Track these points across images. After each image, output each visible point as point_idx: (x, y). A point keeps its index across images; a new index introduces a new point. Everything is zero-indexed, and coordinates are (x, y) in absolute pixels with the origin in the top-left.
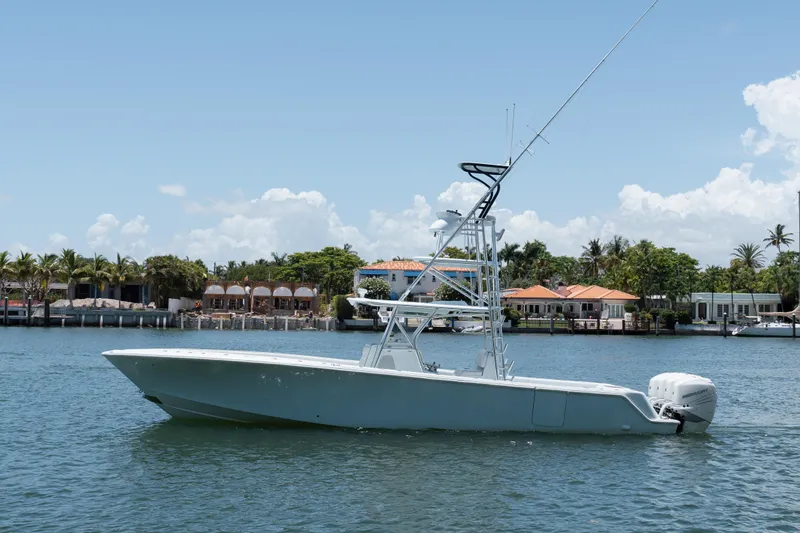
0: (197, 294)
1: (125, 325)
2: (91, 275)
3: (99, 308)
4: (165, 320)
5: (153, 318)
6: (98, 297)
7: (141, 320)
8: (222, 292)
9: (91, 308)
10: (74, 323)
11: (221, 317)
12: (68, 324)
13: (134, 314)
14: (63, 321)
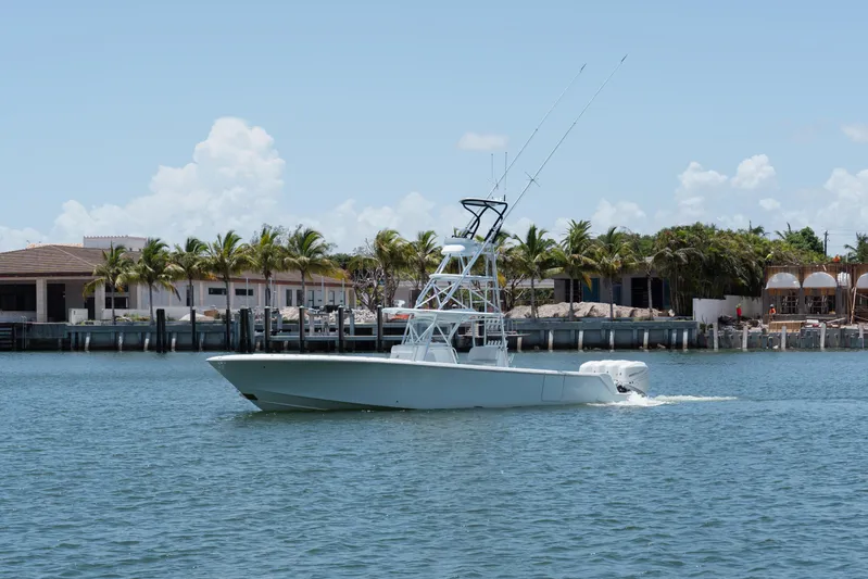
0: (754, 289)
1: (618, 346)
2: (564, 264)
3: (578, 319)
4: (685, 335)
5: (667, 332)
7: (646, 335)
8: (796, 284)
9: (565, 319)
10: (536, 344)
11: (785, 328)
12: (526, 347)
13: (635, 326)
14: (520, 340)
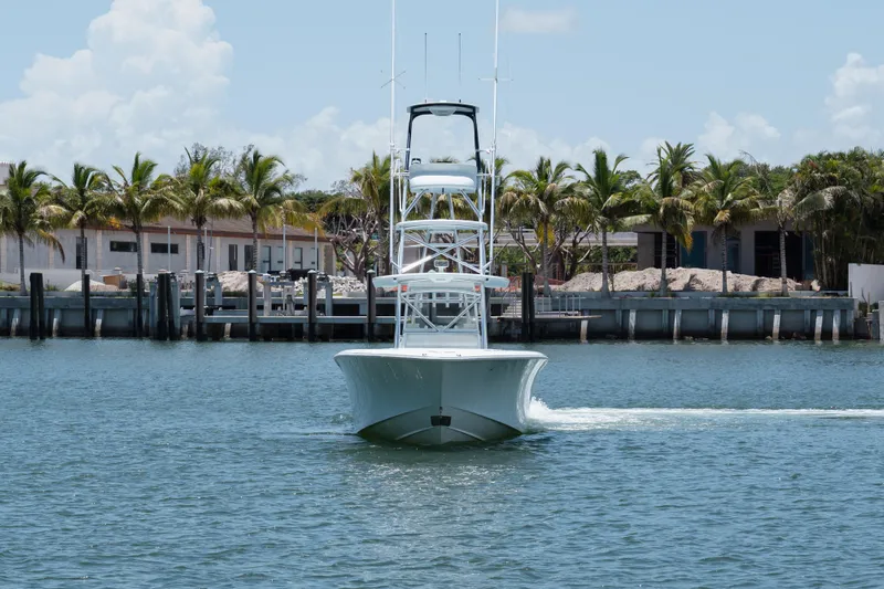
1: (735, 336)
2: (653, 210)
3: (674, 294)
4: (836, 319)
5: (808, 315)
6: (671, 264)
7: (777, 319)
9: (653, 293)
10: (610, 331)
12: (595, 335)
13: (761, 304)
14: (584, 324)
